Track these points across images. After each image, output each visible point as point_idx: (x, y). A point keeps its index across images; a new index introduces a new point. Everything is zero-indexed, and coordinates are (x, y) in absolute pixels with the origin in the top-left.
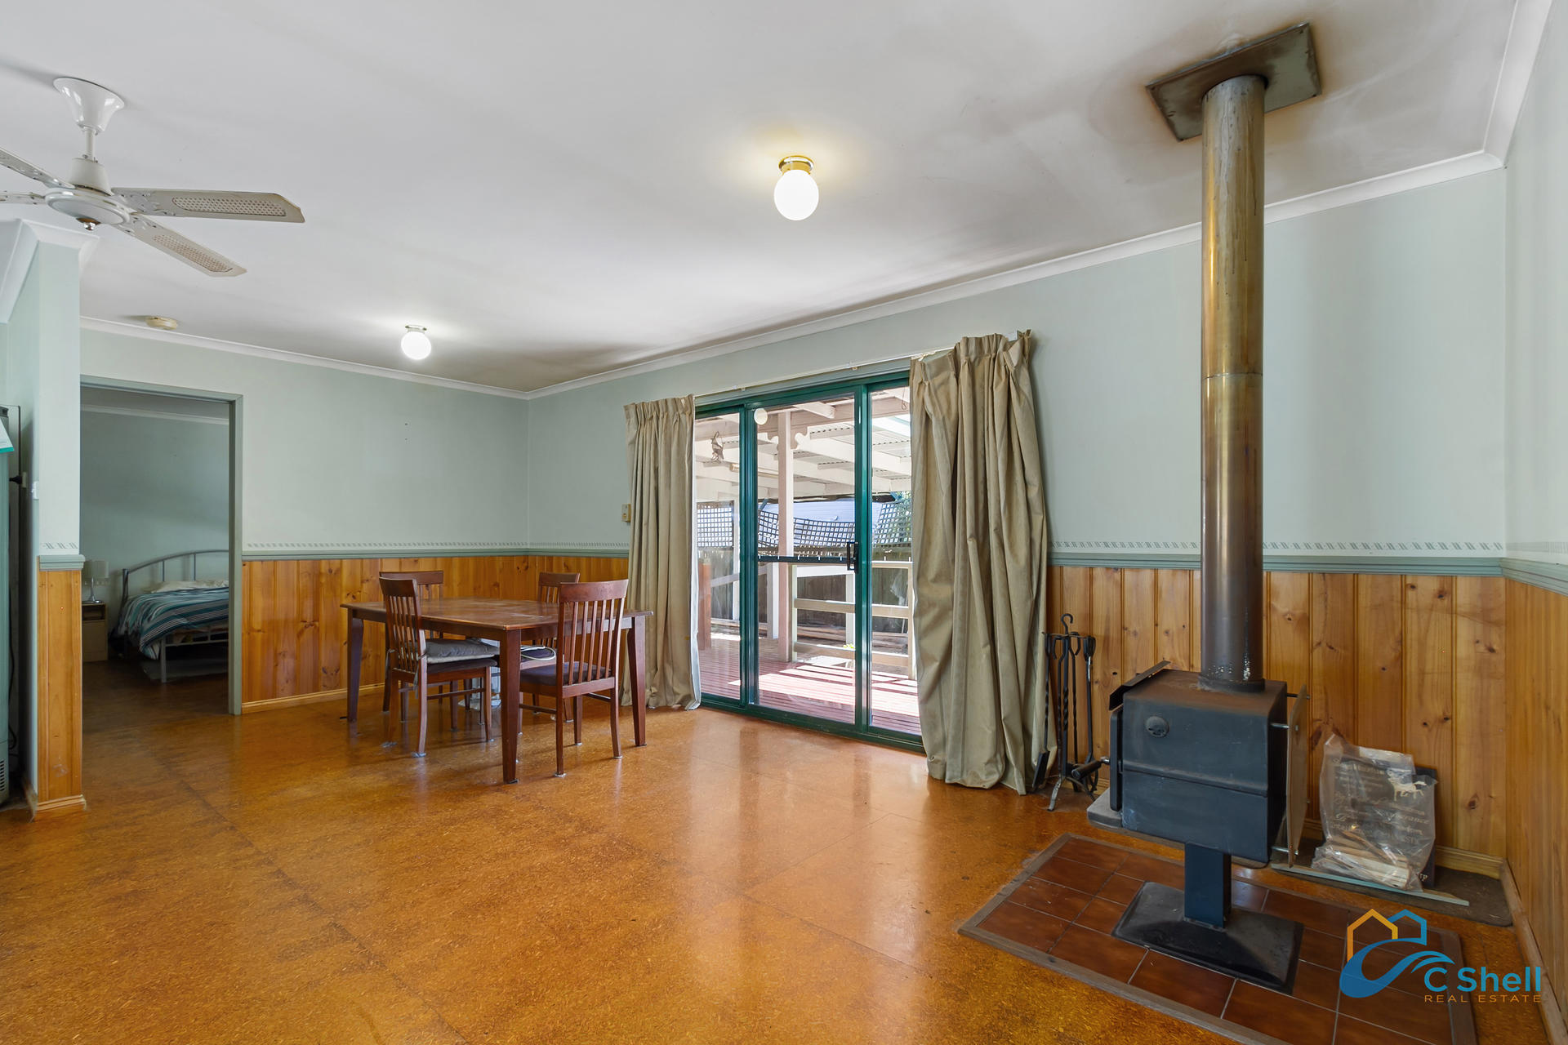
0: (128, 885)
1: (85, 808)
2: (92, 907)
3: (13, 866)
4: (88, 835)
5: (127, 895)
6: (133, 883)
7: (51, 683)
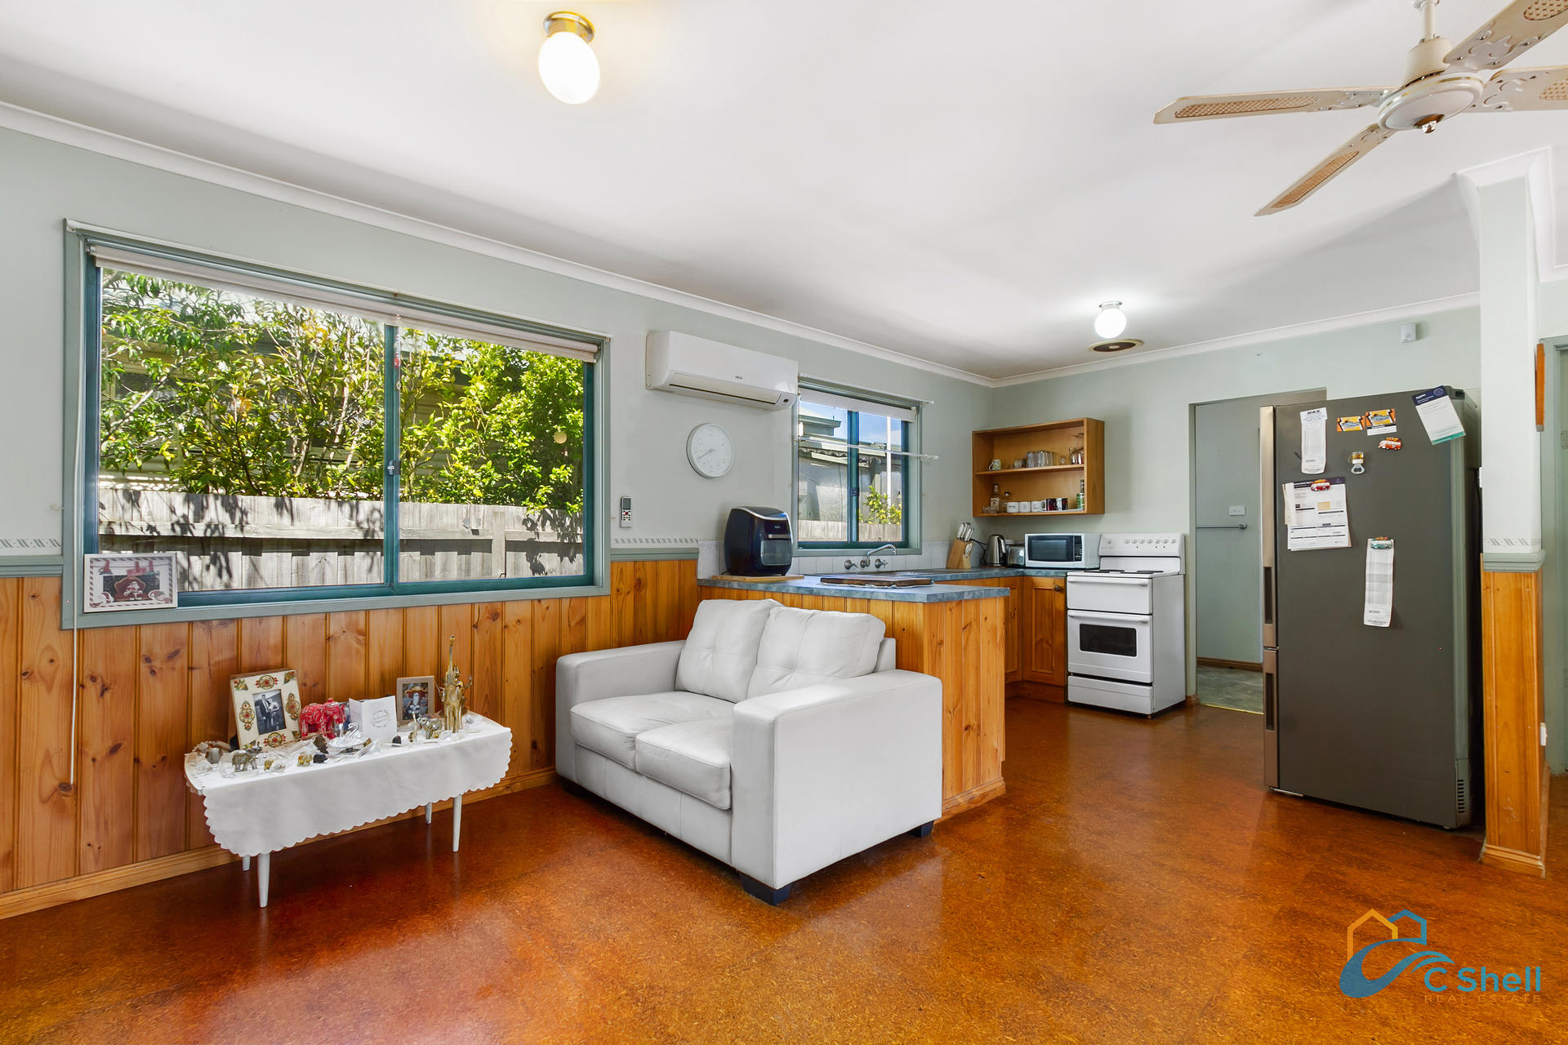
0: (1535, 1019)
1: (1543, 875)
2: (1473, 1018)
3: (1429, 906)
4: (1528, 914)
5: (1525, 1033)
6: (1542, 1019)
7: (1499, 705)
